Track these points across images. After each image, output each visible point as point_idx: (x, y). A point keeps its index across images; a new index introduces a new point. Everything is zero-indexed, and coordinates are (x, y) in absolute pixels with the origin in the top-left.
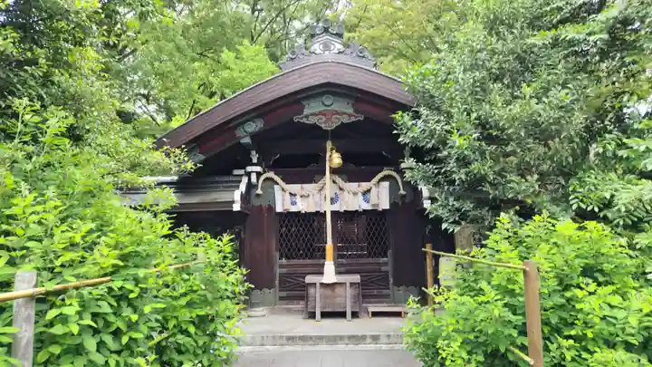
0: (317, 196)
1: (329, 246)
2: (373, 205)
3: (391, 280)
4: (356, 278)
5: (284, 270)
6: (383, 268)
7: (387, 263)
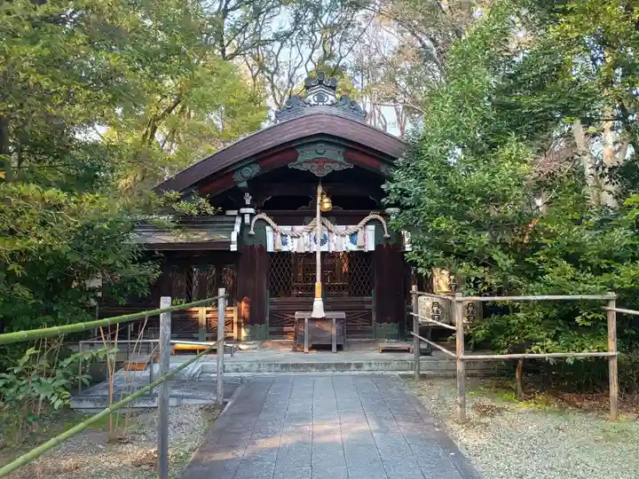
0: (307, 237)
1: (318, 285)
2: (360, 247)
3: (374, 318)
4: (342, 315)
5: (275, 307)
6: (367, 306)
7: (370, 302)
